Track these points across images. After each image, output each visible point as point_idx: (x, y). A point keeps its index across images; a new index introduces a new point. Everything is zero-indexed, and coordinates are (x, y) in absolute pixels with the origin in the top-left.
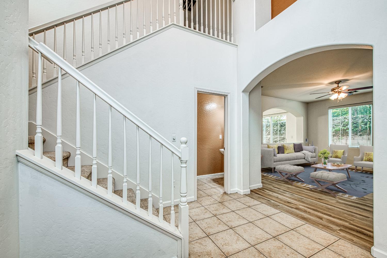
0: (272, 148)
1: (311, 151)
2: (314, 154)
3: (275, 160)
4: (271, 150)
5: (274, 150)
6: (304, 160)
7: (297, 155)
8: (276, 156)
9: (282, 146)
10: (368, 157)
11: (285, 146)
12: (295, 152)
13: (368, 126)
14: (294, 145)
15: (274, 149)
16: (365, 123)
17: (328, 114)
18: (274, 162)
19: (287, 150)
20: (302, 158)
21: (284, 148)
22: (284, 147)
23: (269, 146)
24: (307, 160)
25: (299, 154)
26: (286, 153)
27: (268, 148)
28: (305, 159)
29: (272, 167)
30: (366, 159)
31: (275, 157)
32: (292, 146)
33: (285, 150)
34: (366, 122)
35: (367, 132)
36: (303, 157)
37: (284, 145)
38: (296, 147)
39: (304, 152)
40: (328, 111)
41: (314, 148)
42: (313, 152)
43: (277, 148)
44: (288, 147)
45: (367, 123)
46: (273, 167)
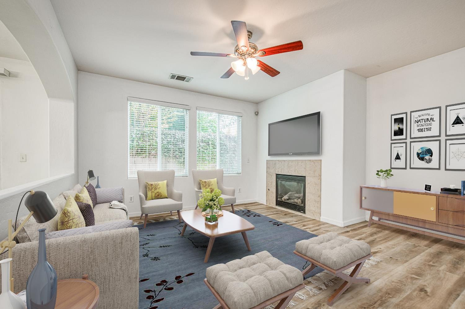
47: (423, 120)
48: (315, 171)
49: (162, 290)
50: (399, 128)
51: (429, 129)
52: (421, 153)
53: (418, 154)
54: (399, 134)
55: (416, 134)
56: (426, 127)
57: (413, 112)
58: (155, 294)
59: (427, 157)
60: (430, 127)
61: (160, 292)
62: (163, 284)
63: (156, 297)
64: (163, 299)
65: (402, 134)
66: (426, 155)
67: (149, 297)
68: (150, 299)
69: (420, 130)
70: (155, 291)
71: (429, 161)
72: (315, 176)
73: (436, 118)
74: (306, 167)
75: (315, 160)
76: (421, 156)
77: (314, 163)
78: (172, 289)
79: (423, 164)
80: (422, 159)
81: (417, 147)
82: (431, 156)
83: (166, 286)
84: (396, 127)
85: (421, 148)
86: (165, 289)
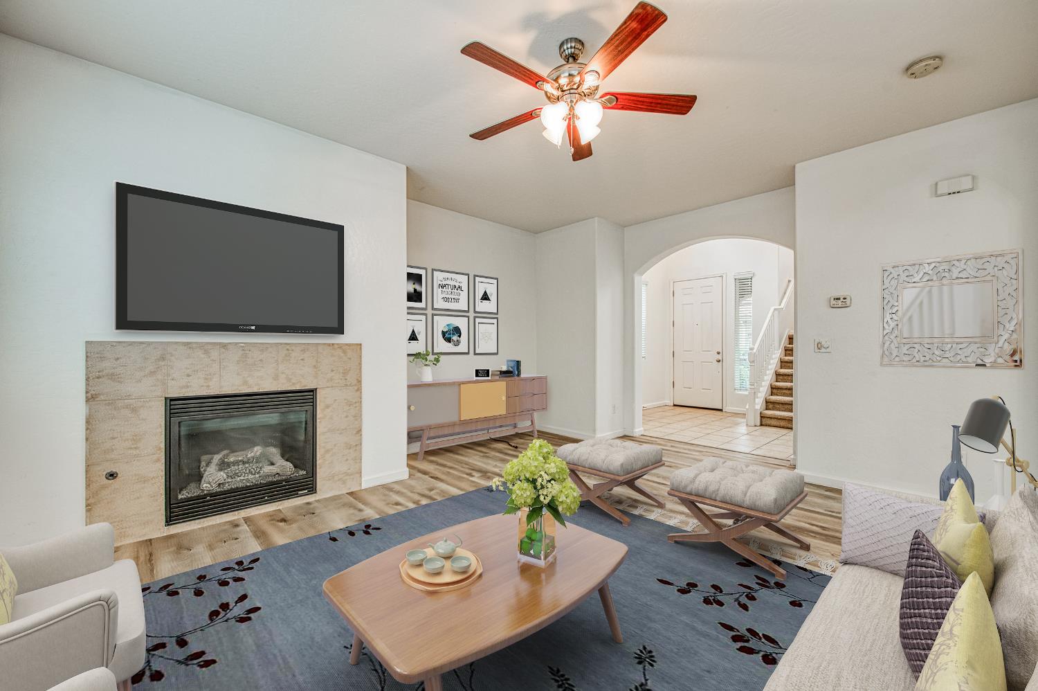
47: (450, 286)
48: (345, 373)
49: (725, 594)
50: (415, 290)
51: (457, 300)
52: (447, 332)
53: (444, 334)
54: (415, 299)
55: (440, 304)
56: (453, 297)
57: (436, 270)
58: (740, 596)
59: (455, 338)
60: (457, 297)
61: (732, 594)
62: (714, 600)
63: (744, 593)
64: (739, 585)
65: (420, 301)
66: (453, 334)
67: (753, 598)
68: (753, 596)
69: (446, 300)
70: (737, 600)
71: (457, 343)
72: (346, 385)
73: (465, 287)
74: (317, 361)
75: (347, 344)
76: (447, 335)
77: (344, 352)
78: (713, 586)
79: (448, 347)
80: (449, 340)
81: (442, 323)
82: (460, 336)
83: (715, 593)
84: (411, 287)
85: (448, 325)
86: (721, 592)
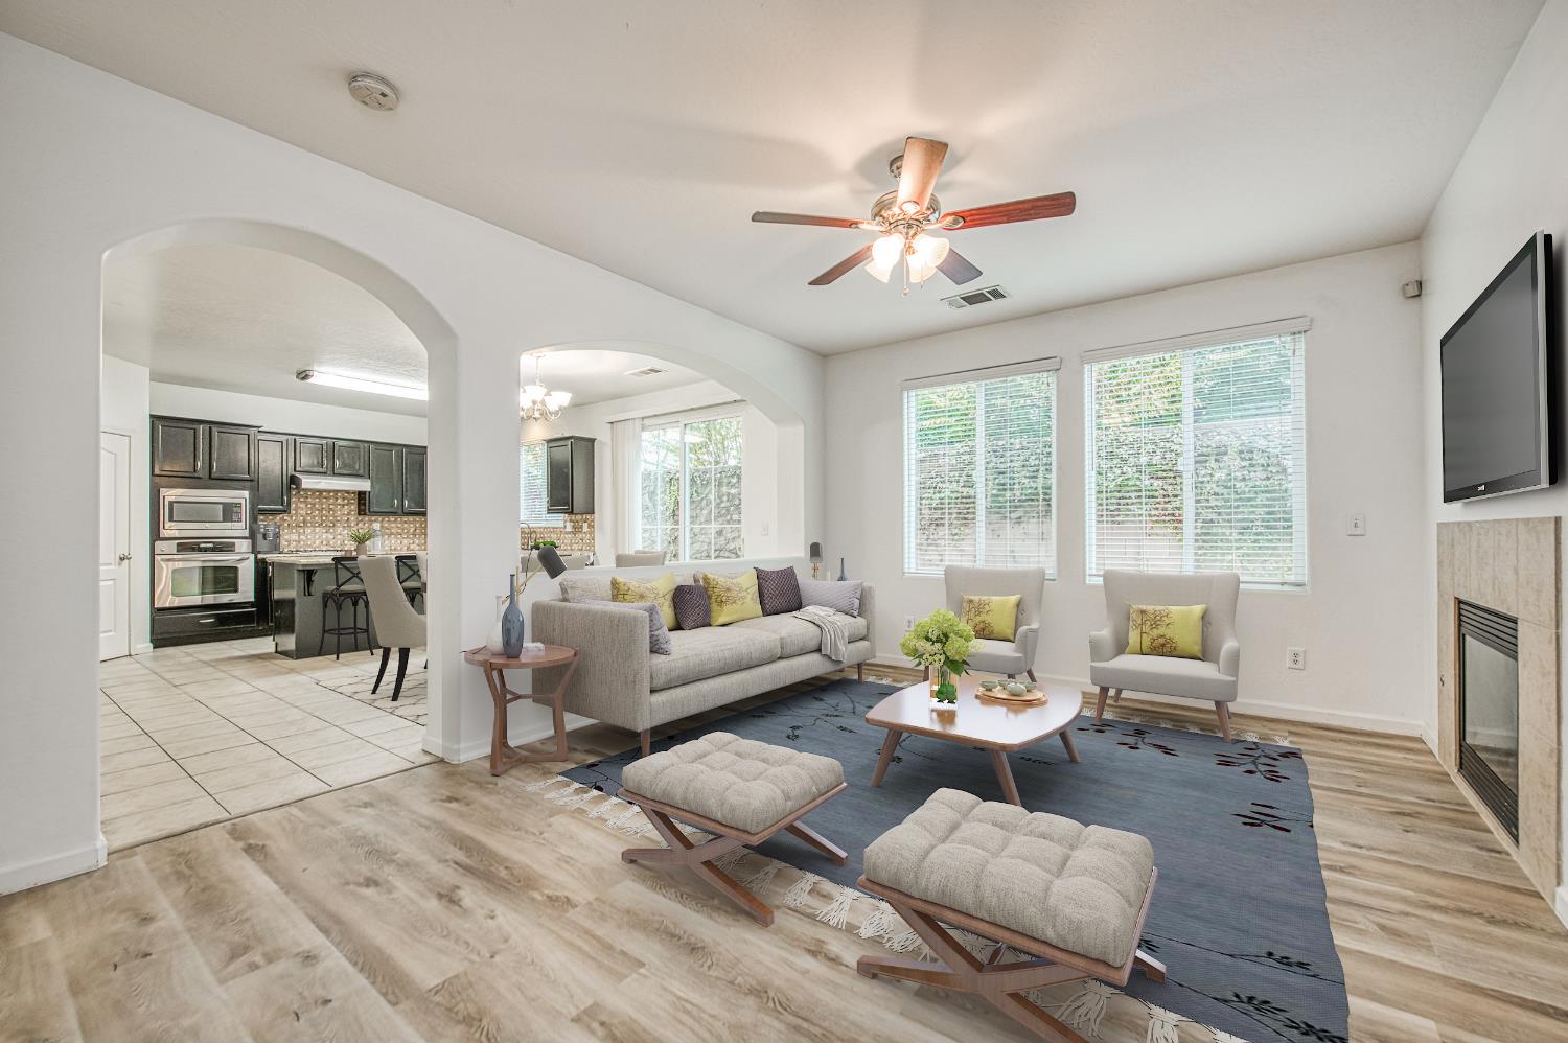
0: (642, 597)
1: (844, 604)
2: (861, 621)
3: (660, 682)
4: (633, 612)
5: (652, 611)
6: (816, 657)
7: (784, 634)
8: (665, 653)
9: (696, 581)
10: (1155, 633)
11: (713, 583)
12: (766, 613)
13: (1040, 480)
14: (761, 576)
15: (648, 604)
16: (1030, 469)
17: (902, 414)
18: (652, 691)
19: (726, 608)
20: (809, 650)
21: (709, 597)
22: (710, 591)
23: (623, 589)
24: (830, 658)
25: (789, 627)
26: (722, 620)
27: (615, 598)
28: (819, 650)
29: (640, 729)
30: (1146, 641)
31: (659, 660)
32: (749, 583)
33: (714, 607)
34: (1035, 465)
35: (1038, 506)
36: (814, 644)
37: (706, 579)
38: (770, 588)
39: (811, 611)
40: (901, 399)
41: (859, 592)
42: (856, 613)
43: (669, 597)
44: (728, 590)
45: (1038, 471)
46: (649, 728)
